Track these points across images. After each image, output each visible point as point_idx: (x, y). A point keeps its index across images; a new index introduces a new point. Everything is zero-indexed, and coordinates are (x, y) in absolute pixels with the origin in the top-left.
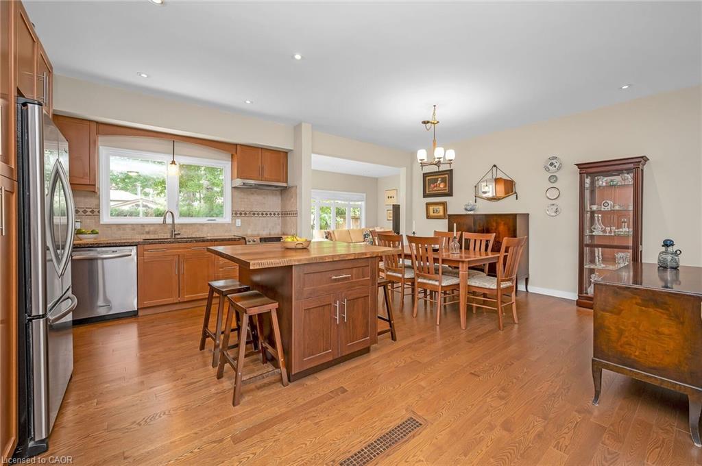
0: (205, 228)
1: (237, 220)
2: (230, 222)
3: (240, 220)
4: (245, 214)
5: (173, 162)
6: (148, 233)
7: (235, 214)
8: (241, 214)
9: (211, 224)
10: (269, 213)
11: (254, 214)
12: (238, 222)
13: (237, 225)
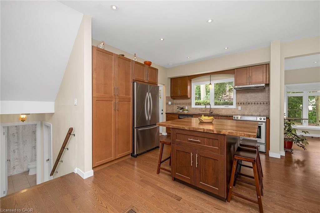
0: (223, 111)
1: (239, 107)
2: (235, 108)
3: (240, 107)
4: (244, 104)
5: (210, 84)
6: (203, 111)
7: (238, 104)
8: (241, 104)
9: (226, 109)
10: (259, 103)
11: (249, 104)
12: (240, 108)
13: (239, 109)
